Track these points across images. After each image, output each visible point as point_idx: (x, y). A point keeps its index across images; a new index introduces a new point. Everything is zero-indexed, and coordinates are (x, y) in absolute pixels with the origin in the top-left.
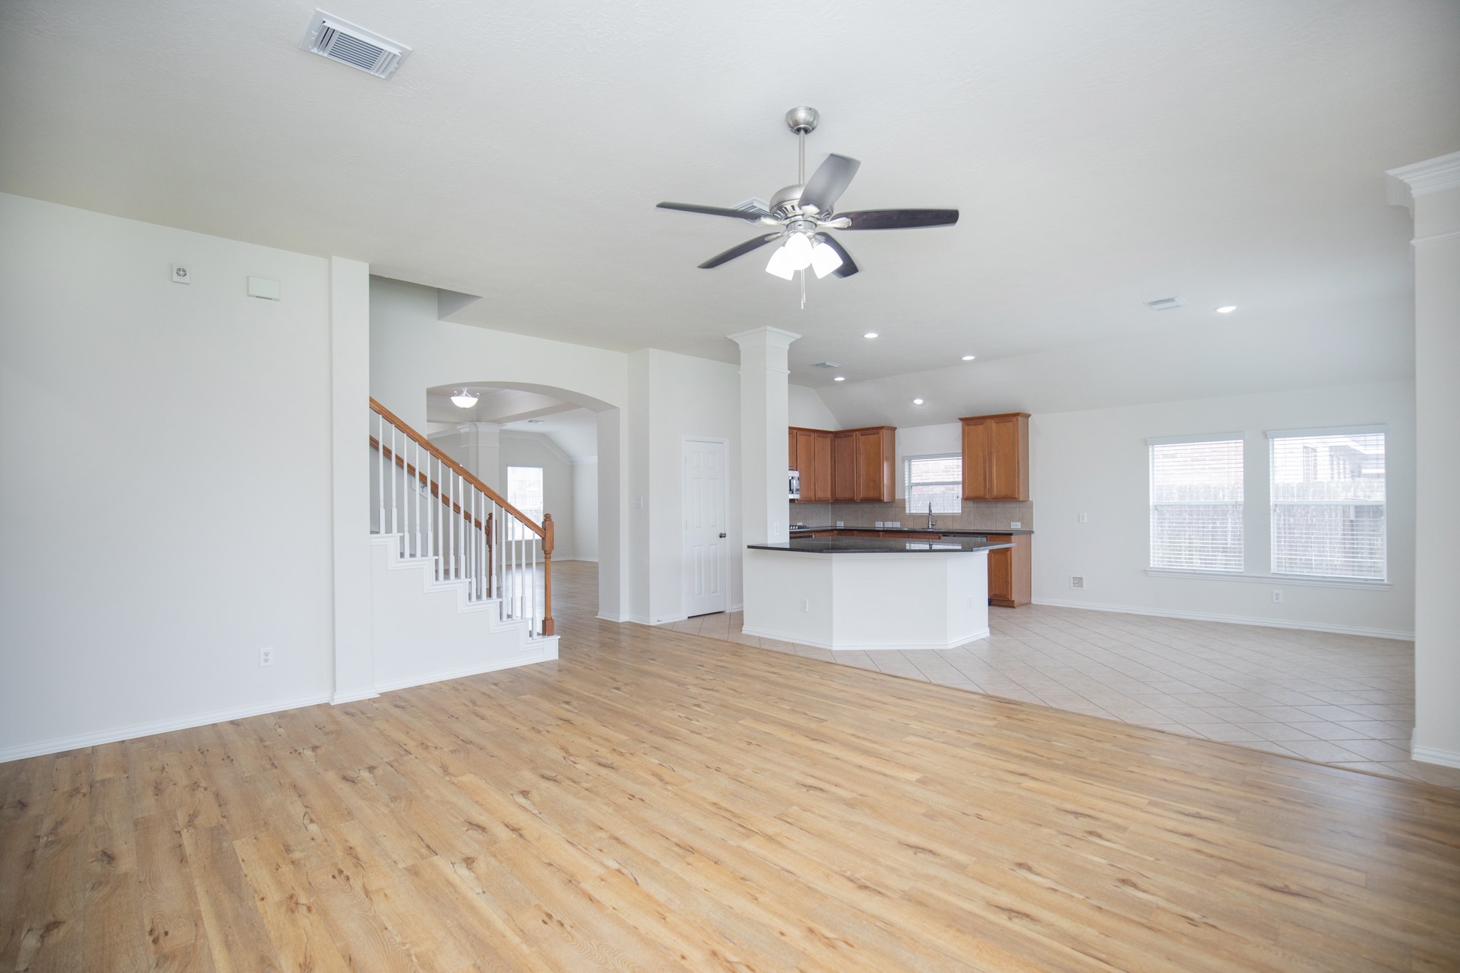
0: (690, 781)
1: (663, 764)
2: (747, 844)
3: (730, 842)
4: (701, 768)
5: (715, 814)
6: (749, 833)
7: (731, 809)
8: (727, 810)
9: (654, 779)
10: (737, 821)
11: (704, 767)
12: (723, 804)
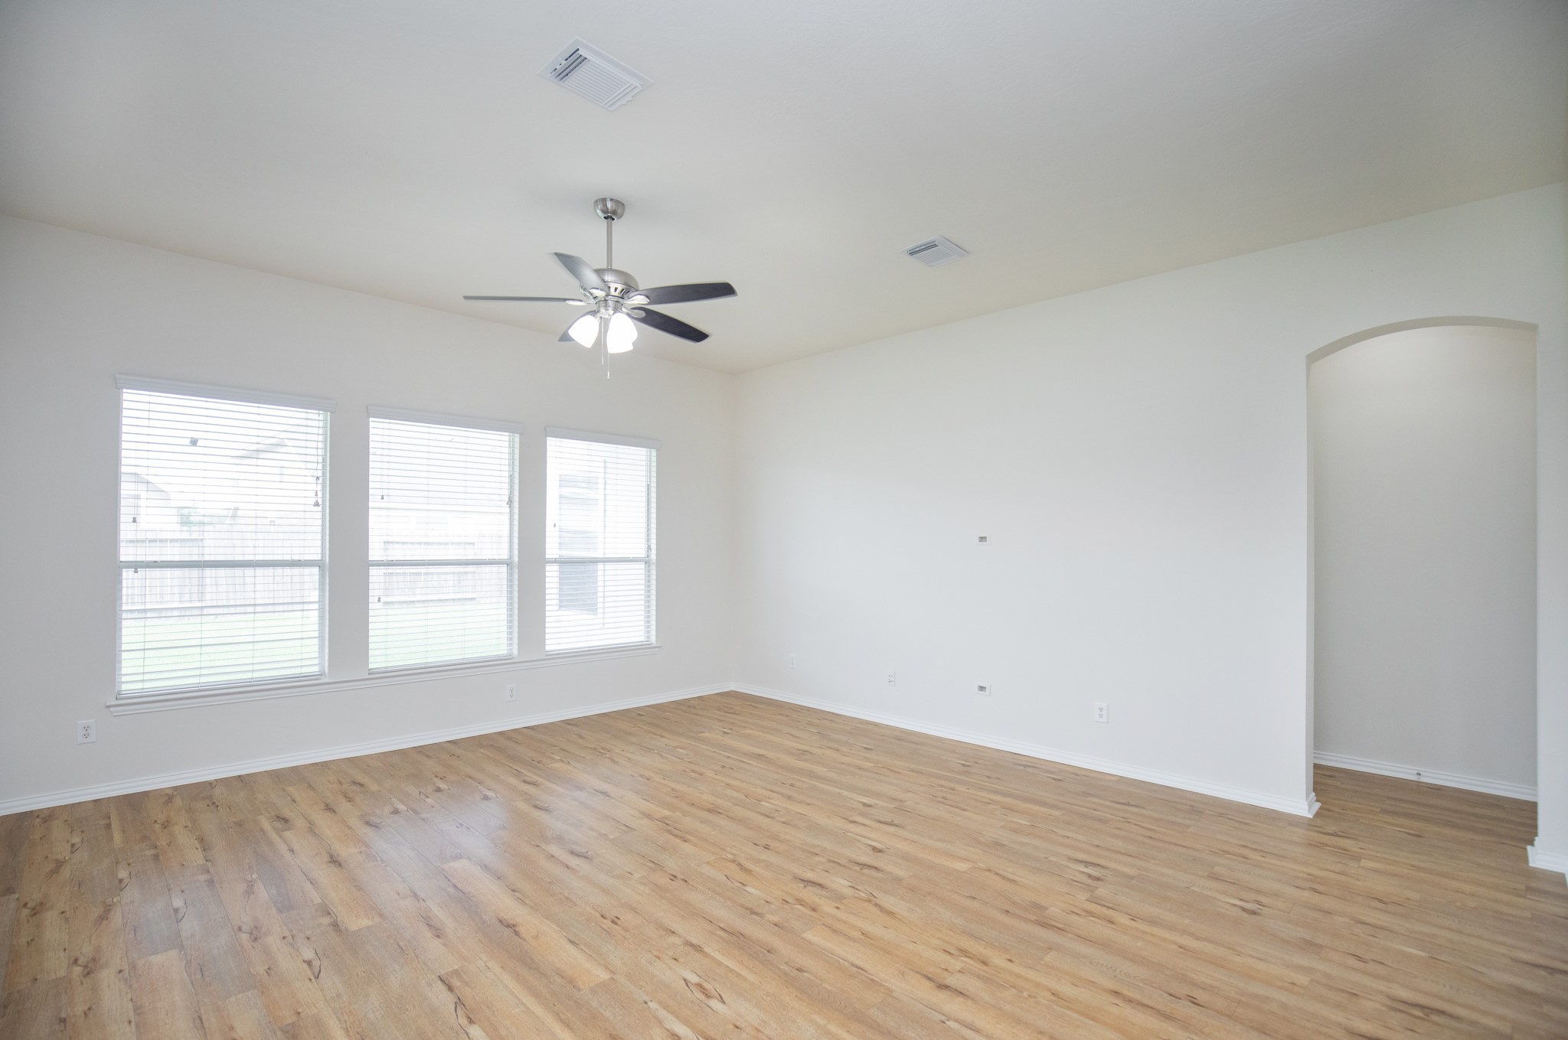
0: (708, 863)
1: (740, 885)
2: (667, 813)
3: (680, 814)
4: (693, 880)
5: (687, 833)
6: (663, 820)
7: (672, 837)
8: (676, 836)
9: (749, 865)
10: (669, 828)
11: (689, 882)
12: (678, 841)
